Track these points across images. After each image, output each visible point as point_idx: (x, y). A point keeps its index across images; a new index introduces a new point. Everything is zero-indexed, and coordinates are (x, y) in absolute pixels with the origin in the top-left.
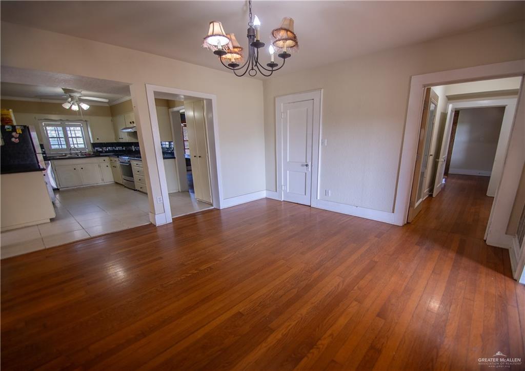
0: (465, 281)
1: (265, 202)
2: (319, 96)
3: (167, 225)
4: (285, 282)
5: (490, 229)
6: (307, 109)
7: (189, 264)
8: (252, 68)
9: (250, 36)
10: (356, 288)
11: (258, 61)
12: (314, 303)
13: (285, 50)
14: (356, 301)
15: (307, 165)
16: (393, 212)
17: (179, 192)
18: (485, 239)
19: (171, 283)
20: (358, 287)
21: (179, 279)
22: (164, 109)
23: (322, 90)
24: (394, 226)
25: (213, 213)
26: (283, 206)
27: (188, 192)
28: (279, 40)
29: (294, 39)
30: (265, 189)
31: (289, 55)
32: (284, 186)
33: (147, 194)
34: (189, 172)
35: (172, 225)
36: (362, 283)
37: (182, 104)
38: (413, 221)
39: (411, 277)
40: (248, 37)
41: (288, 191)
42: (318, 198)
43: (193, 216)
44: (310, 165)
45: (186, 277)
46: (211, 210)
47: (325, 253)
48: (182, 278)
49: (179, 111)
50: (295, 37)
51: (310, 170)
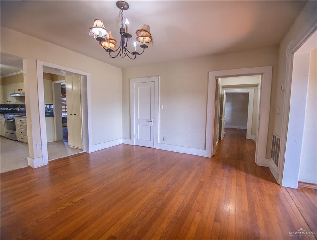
0: (256, 188)
1: (122, 146)
2: (158, 80)
3: (43, 167)
4: (146, 204)
5: (258, 156)
6: (151, 87)
7: (64, 198)
8: (123, 52)
9: (122, 33)
10: (195, 202)
11: (127, 48)
12: (170, 218)
13: (144, 43)
14: (198, 212)
15: (151, 121)
16: (205, 149)
17: (55, 141)
18: (255, 162)
19: (47, 217)
20: (196, 201)
21: (54, 213)
22: (49, 81)
23: (160, 77)
24: (206, 158)
25: (82, 156)
26: (135, 148)
27: (63, 141)
28: (141, 36)
29: (150, 37)
30: (122, 137)
31: (147, 47)
32: (136, 135)
33: (28, 144)
34: (65, 128)
35: (48, 167)
36: (199, 197)
37: (63, 78)
38: (216, 154)
39: (226, 189)
40: (120, 33)
41: (138, 139)
42: (159, 142)
43: (67, 159)
44: (153, 121)
45: (61, 210)
46: (82, 154)
47: (170, 179)
48: (57, 211)
49: (60, 84)
50: (151, 36)
51: (153, 124)
